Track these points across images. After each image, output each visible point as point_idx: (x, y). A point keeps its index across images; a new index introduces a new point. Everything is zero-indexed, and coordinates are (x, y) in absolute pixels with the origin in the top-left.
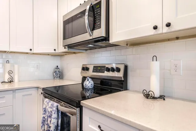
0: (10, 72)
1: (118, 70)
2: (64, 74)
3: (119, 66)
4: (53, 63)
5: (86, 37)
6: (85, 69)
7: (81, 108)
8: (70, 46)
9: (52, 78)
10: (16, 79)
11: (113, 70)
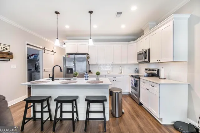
0: (121, 70)
1: (156, 70)
2: (139, 71)
3: (156, 69)
4: (136, 67)
5: (143, 60)
6: (146, 70)
7: (140, 79)
8: (140, 62)
9: (134, 73)
10: (122, 73)
11: (154, 70)
